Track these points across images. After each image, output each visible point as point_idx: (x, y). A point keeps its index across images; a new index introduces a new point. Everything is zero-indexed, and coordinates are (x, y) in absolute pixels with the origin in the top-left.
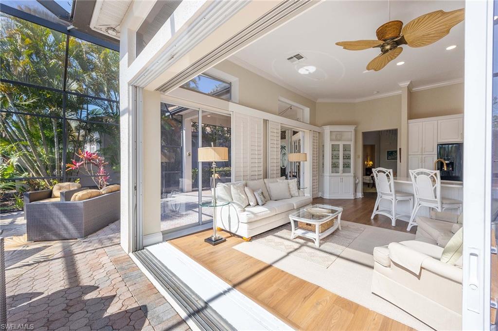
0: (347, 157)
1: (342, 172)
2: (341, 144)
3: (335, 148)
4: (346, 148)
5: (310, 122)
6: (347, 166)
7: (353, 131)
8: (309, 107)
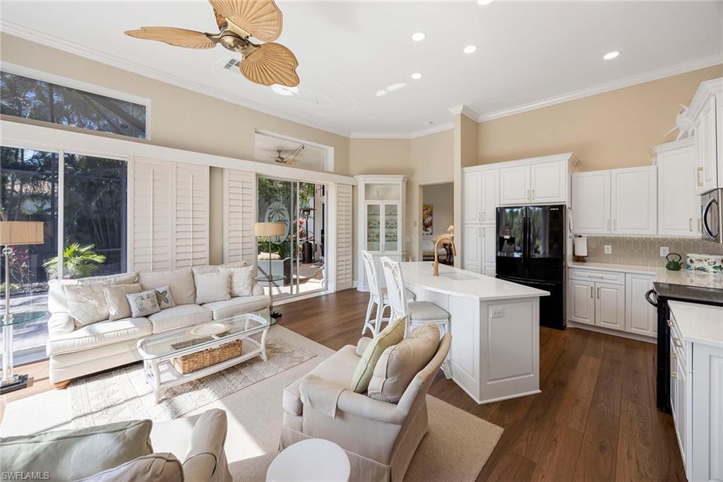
0: (391, 225)
1: (384, 248)
2: (382, 205)
3: (372, 211)
4: (391, 211)
5: (335, 169)
6: (391, 239)
7: (401, 183)
8: (332, 146)
